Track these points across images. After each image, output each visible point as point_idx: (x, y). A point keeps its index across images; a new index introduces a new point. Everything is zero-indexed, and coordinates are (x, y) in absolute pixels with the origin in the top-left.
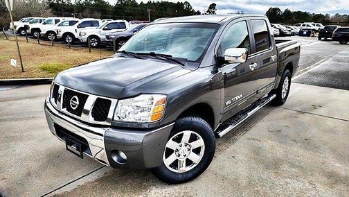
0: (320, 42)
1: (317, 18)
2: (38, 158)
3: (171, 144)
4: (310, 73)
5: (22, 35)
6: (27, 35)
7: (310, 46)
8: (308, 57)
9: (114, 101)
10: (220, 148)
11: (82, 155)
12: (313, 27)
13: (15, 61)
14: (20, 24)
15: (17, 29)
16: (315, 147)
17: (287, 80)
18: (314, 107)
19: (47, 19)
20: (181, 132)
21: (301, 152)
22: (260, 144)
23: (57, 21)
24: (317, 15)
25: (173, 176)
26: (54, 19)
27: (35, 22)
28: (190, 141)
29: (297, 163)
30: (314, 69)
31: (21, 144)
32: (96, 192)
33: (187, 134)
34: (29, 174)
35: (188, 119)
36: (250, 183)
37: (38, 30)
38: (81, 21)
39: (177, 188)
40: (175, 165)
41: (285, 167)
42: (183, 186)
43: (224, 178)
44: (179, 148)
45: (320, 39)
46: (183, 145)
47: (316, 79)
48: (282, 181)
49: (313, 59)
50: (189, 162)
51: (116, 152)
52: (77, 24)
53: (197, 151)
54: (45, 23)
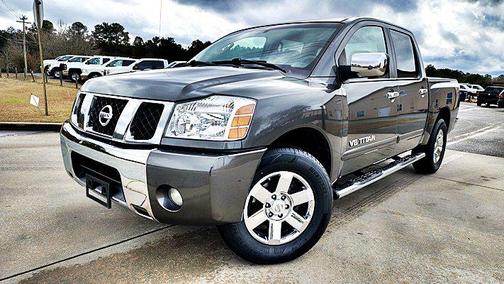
0: (479, 108)
1: (474, 79)
2: (42, 217)
3: (259, 192)
4: (471, 140)
5: (55, 78)
6: (64, 78)
7: (466, 112)
8: (466, 123)
9: (168, 106)
10: (338, 221)
11: (109, 202)
12: (468, 90)
13: (37, 99)
14: (54, 63)
15: (50, 69)
16: (496, 229)
17: (440, 135)
18: (485, 179)
19: (91, 58)
20: (277, 173)
21: (473, 233)
22: (403, 220)
23: (105, 61)
24: (473, 75)
25: (259, 249)
26: (102, 58)
27: (77, 60)
28: (290, 192)
29: (468, 248)
30: (475, 135)
31: (21, 199)
32: (127, 267)
33: (286, 177)
34: (23, 237)
35: (290, 151)
36: (390, 271)
37: (79, 71)
38: (138, 61)
39: (264, 270)
40: (263, 229)
41: (449, 252)
42: (276, 268)
43: (344, 262)
44: (271, 201)
45: (479, 105)
46: (279, 197)
47: (481, 148)
48: (447, 272)
49: (472, 125)
50: (287, 229)
51: (165, 190)
52: (133, 65)
53: (302, 209)
54: (88, 63)
